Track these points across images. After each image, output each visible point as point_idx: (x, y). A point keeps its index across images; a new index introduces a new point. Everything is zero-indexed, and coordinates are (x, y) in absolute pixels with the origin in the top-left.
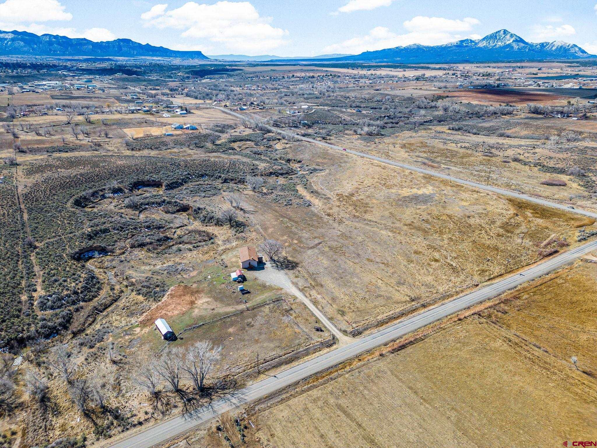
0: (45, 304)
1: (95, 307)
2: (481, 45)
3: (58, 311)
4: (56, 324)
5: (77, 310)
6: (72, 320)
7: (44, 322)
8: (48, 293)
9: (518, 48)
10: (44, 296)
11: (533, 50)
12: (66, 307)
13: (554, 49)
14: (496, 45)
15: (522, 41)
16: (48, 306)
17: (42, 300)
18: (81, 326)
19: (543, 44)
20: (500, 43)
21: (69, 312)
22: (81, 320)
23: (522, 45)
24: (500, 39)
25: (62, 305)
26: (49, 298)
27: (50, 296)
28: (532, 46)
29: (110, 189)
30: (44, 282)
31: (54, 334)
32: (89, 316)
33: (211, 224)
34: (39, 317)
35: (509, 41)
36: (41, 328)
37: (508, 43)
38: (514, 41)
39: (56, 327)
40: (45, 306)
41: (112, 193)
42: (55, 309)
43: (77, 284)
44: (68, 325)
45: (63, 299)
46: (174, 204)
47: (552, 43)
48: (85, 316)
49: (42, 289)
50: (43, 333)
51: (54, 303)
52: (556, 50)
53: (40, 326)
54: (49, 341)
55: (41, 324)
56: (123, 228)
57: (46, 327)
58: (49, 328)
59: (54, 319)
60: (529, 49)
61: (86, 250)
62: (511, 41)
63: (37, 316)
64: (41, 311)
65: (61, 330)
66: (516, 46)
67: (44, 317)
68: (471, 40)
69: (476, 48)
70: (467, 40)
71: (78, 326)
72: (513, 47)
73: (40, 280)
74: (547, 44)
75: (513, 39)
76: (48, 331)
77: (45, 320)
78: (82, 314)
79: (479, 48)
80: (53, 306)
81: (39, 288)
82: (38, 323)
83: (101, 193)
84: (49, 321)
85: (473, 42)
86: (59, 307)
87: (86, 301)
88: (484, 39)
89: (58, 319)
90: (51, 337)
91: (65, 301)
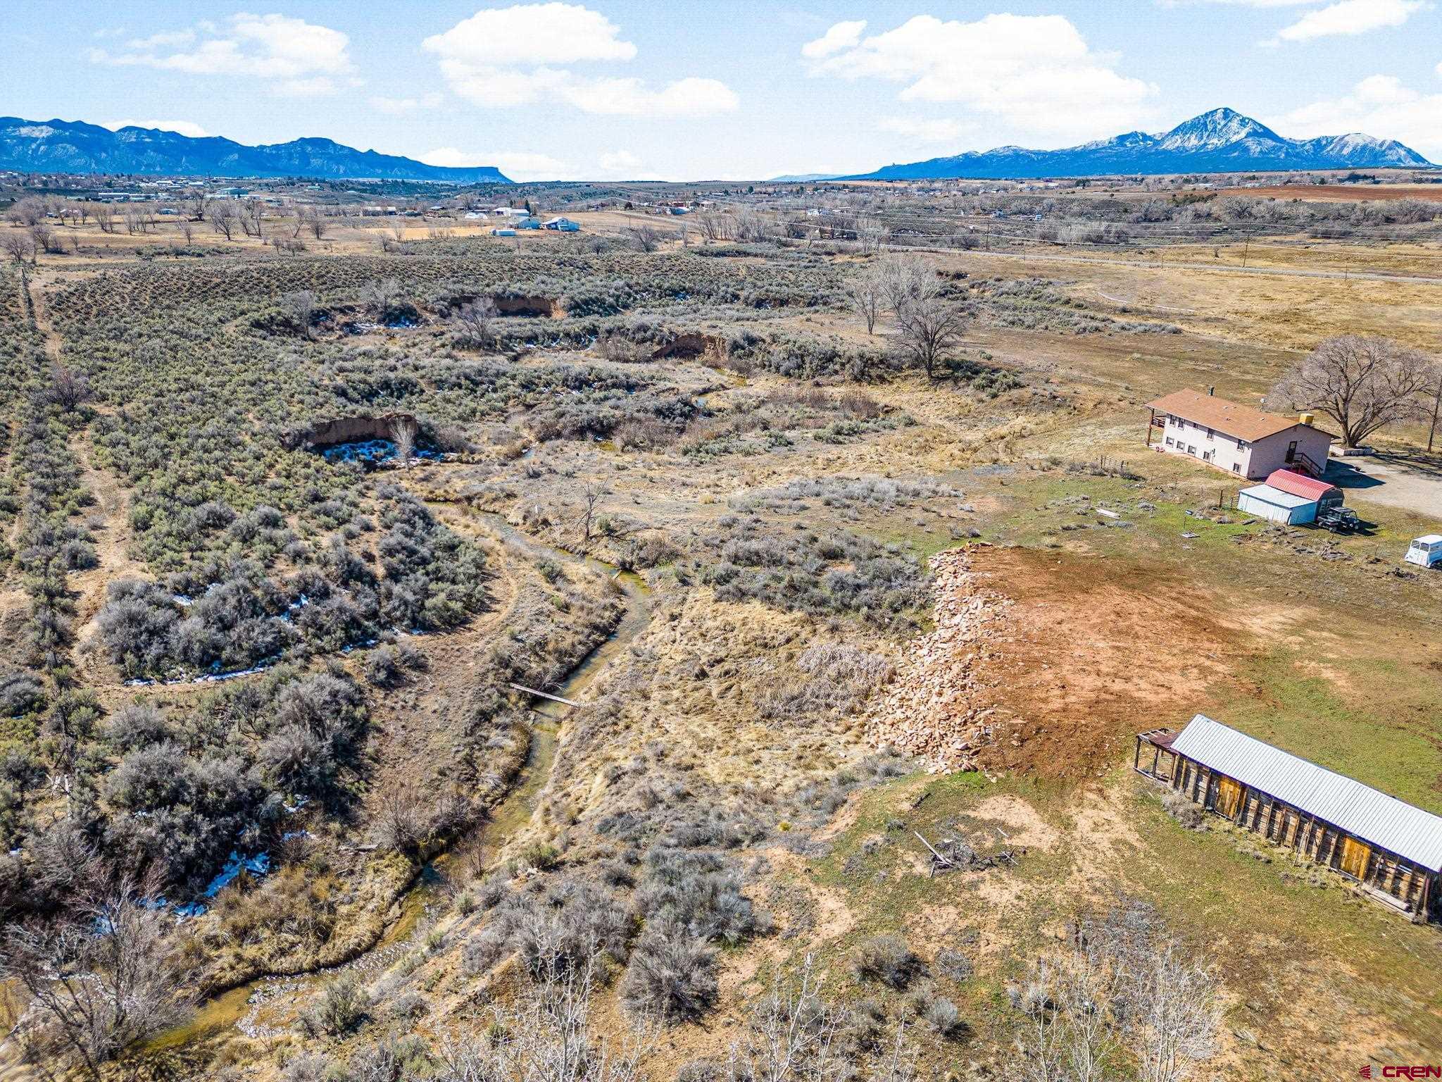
0: (157, 632)
1: (505, 663)
2: (1169, 145)
3: (256, 680)
4: (256, 774)
5: (392, 678)
6: (371, 745)
7: (159, 751)
8: (173, 577)
9: (1261, 151)
10: (148, 589)
11: (1297, 155)
12: (307, 657)
13: (1346, 151)
14: (1205, 144)
15: (1268, 133)
16: (177, 645)
17: (135, 607)
18: (450, 786)
19: (1319, 141)
20: (1215, 141)
21: (342, 685)
22: (436, 741)
23: (1270, 143)
24: (1214, 130)
25: (283, 641)
26: (182, 601)
27: (189, 589)
28: (1291, 145)
29: (371, 309)
30: (142, 525)
31: (250, 852)
32: (485, 716)
33: (837, 378)
34: (109, 724)
35: (1238, 134)
36: (134, 803)
37: (1234, 139)
38: (1248, 135)
39: (258, 795)
40: (155, 650)
41: (379, 322)
42: (230, 666)
43: (350, 536)
44: (347, 780)
45: (283, 610)
46: (639, 336)
47: (1342, 138)
48: (462, 721)
49: (133, 557)
50: (150, 852)
51: (226, 626)
52: (1351, 155)
53: (123, 789)
54: (210, 922)
55: (125, 768)
56: (477, 384)
57: (174, 798)
58: (202, 808)
59: (234, 734)
60: (1287, 154)
61: (344, 433)
62: (1243, 134)
63: (102, 713)
64: (126, 677)
65: (295, 825)
66: (1254, 147)
67: (159, 716)
68: (1144, 135)
69: (1158, 153)
70: (1134, 134)
71: (434, 786)
72: (1247, 149)
73: (118, 524)
74: (1330, 141)
75: (1247, 130)
76: (189, 827)
77: (158, 735)
78: (430, 703)
79: (1165, 151)
80: (218, 648)
81: (112, 556)
82: (104, 767)
83: (341, 319)
84: (197, 747)
85: (1150, 138)
86: (261, 656)
87: (428, 628)
88: (1175, 131)
89: (263, 734)
90: (223, 889)
91: (294, 617)
